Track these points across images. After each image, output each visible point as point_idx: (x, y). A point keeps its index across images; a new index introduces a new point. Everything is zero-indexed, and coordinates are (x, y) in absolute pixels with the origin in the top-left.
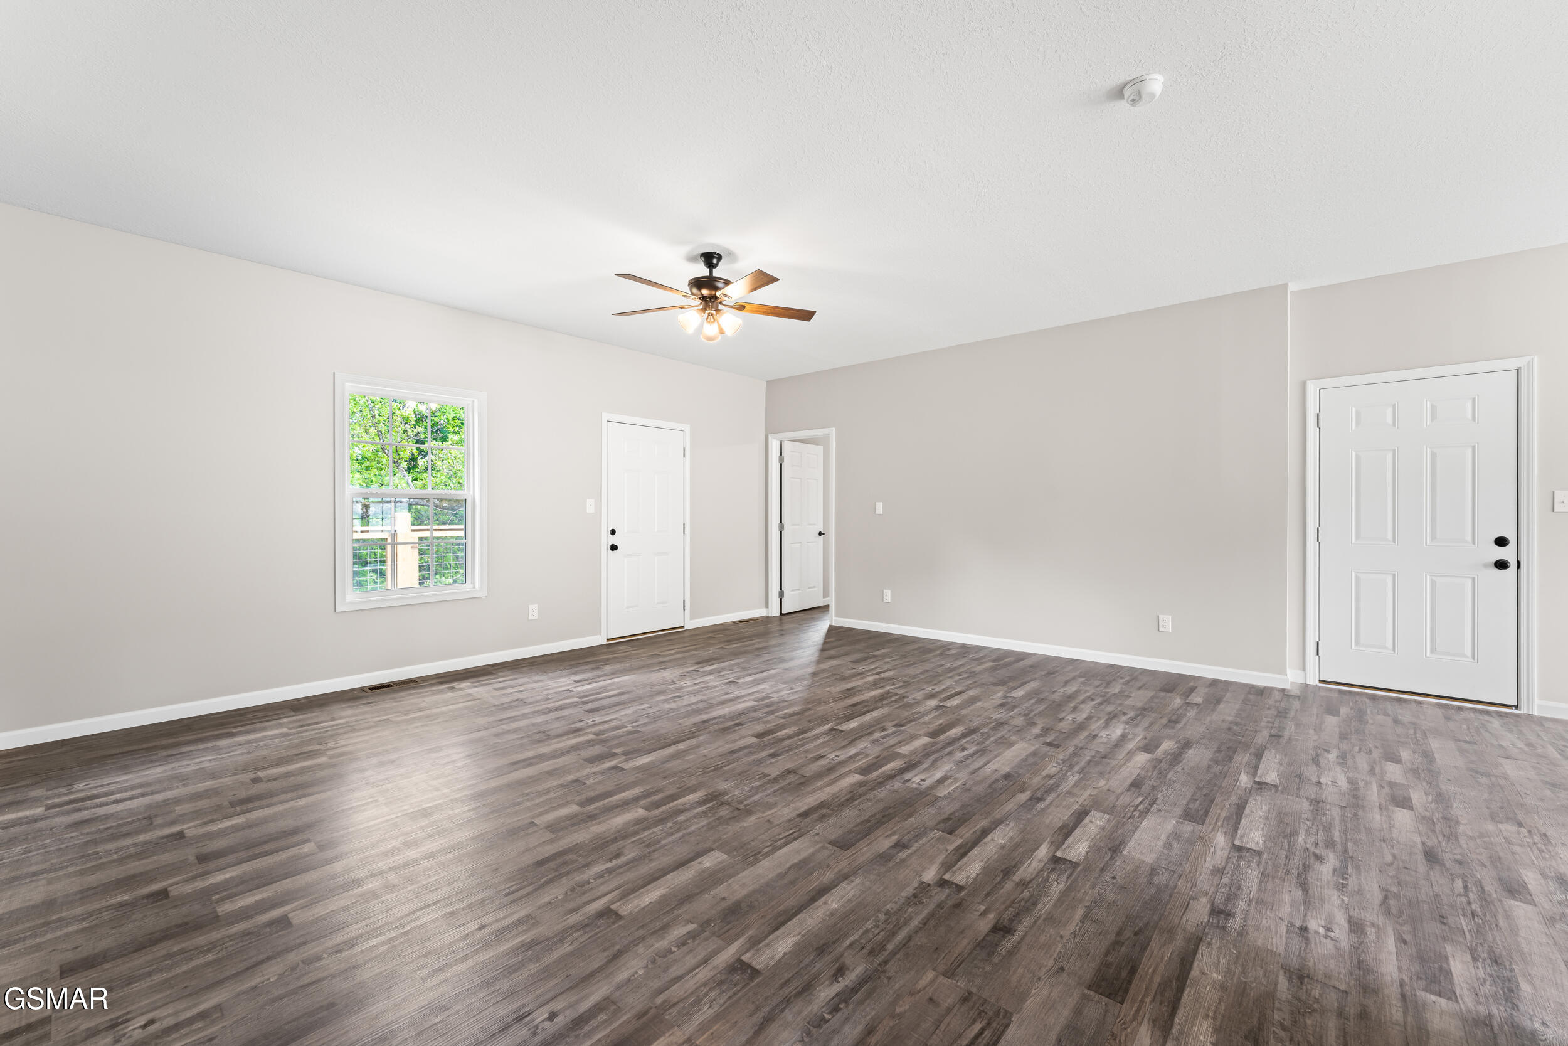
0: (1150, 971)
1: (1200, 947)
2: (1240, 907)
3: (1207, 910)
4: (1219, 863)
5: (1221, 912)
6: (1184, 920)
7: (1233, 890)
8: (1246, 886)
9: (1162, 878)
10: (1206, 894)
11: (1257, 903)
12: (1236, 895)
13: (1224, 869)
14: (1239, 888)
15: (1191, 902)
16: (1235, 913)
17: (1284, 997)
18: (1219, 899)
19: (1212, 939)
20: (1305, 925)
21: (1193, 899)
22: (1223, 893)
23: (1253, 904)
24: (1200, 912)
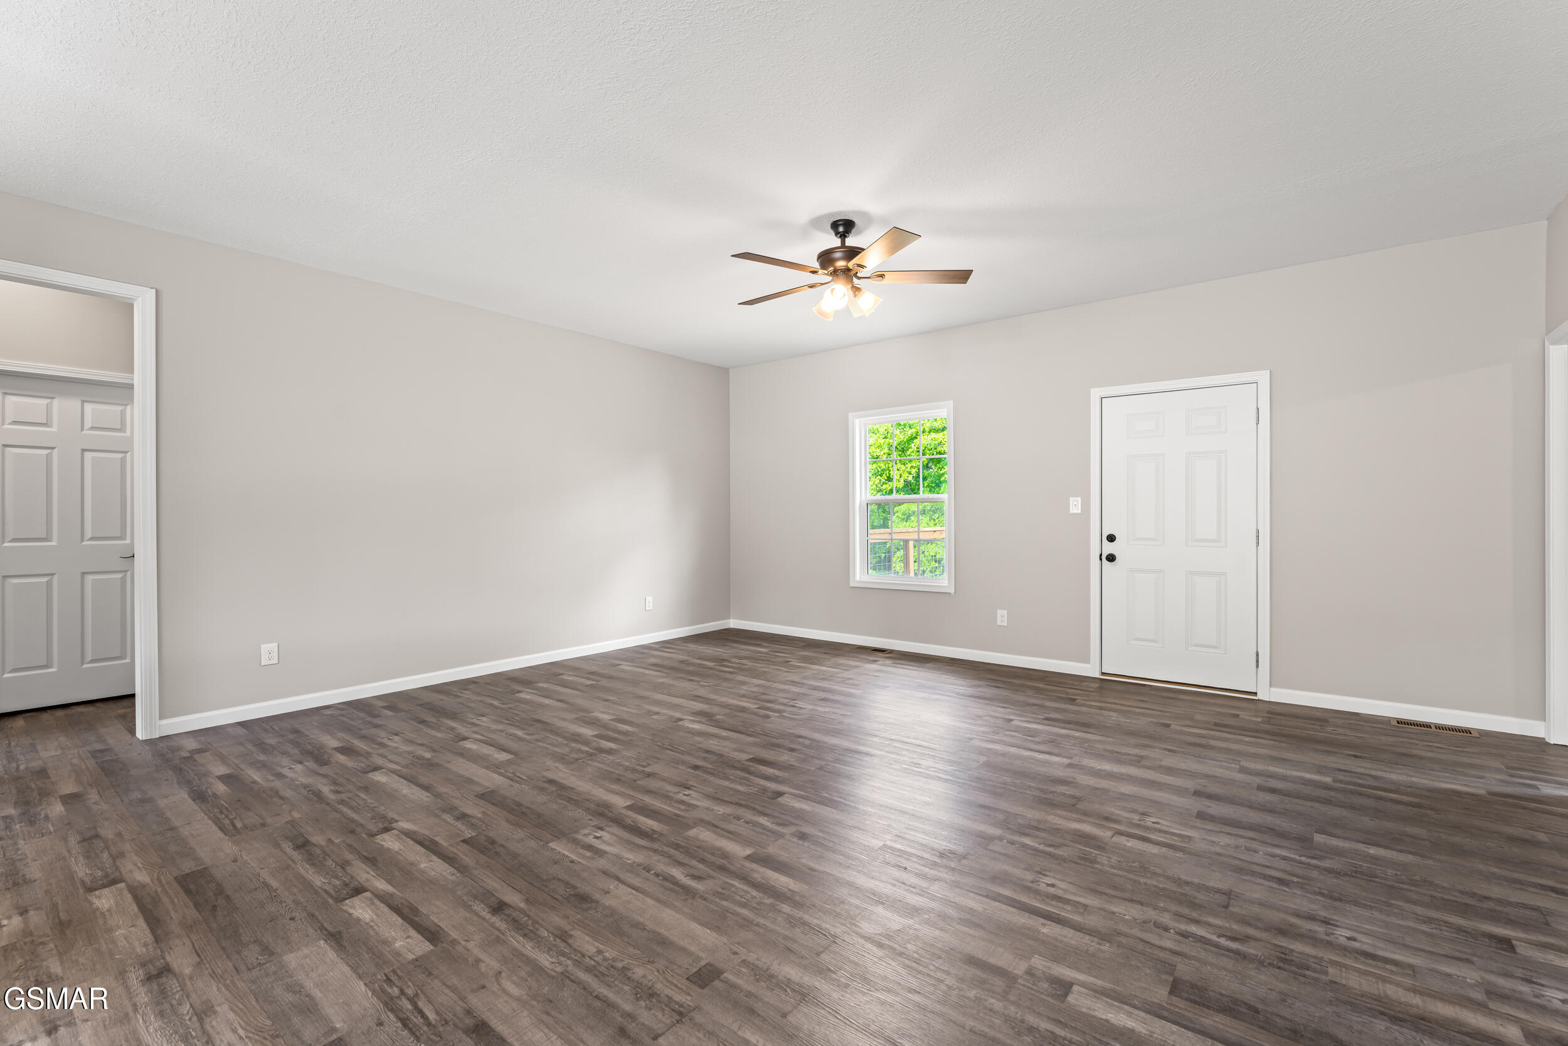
0: (176, 900)
1: (152, 938)
2: (143, 996)
3: (175, 966)
4: (214, 1023)
5: (159, 975)
6: (188, 943)
7: (166, 1006)
8: (155, 1023)
9: (252, 954)
10: (191, 978)
11: (127, 1015)
12: (158, 1003)
13: (201, 1021)
14: (161, 1014)
15: (198, 960)
16: (143, 985)
17: (50, 960)
18: (173, 984)
19: (147, 949)
20: (53, 1036)
21: (199, 963)
22: (174, 994)
23: (130, 1010)
24: (181, 959)
